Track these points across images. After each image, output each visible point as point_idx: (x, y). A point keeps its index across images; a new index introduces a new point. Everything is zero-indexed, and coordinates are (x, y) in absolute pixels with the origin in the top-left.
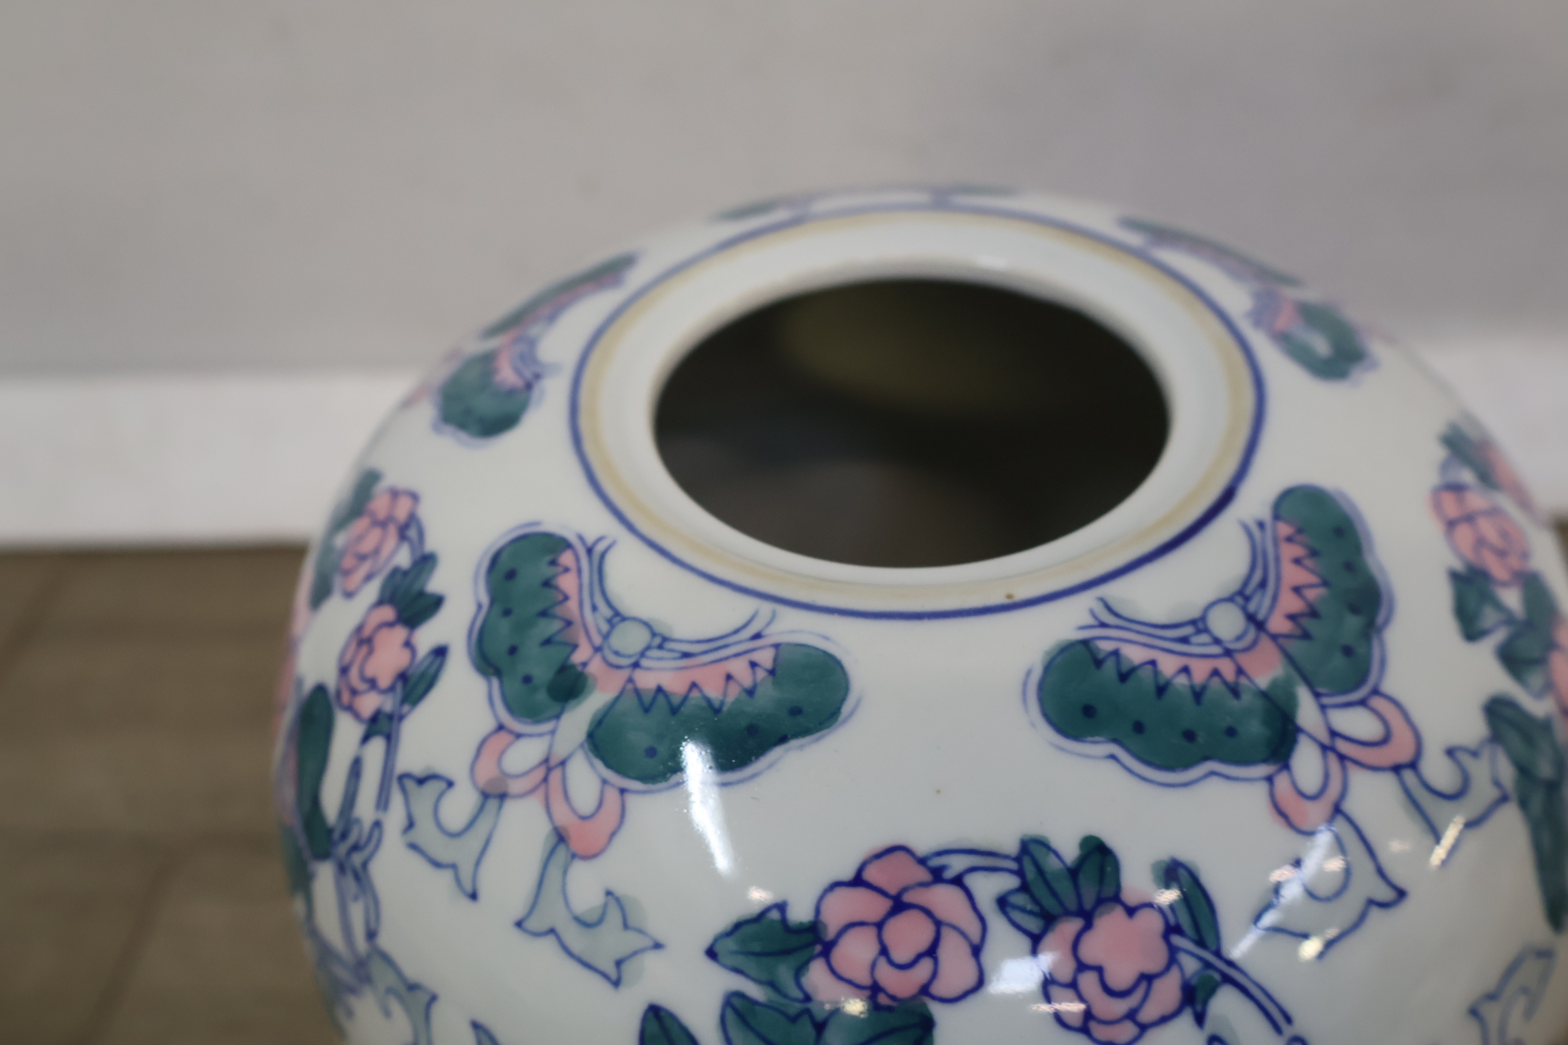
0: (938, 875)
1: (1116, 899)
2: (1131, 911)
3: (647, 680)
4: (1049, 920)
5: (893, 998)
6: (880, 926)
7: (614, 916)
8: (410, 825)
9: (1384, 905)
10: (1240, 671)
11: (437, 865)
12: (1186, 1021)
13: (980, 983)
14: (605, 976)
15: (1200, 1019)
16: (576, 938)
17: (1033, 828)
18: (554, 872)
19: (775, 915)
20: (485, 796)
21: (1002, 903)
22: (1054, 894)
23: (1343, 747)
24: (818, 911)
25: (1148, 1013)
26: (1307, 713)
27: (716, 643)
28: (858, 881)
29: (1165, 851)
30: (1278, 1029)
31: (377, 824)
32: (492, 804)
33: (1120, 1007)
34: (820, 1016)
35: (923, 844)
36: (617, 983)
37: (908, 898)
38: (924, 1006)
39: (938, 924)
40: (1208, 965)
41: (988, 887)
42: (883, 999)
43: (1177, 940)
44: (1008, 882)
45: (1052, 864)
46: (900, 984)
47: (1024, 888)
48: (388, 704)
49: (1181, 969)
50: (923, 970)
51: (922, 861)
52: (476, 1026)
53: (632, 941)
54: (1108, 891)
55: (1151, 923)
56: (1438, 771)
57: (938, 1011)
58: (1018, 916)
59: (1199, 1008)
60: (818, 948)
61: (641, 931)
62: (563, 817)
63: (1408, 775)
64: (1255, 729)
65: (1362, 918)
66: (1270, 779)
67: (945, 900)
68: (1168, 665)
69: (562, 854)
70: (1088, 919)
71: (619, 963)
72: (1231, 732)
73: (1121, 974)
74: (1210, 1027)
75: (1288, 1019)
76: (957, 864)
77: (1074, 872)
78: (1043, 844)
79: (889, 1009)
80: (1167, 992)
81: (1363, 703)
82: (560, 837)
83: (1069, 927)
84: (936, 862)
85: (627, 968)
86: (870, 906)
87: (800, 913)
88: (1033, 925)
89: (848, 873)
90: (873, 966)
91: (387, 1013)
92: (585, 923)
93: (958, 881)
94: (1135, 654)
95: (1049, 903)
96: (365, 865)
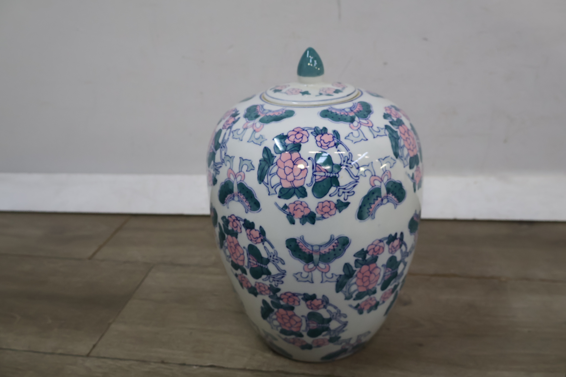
0: (304, 130)
1: (327, 133)
2: (328, 134)
3: (268, 114)
4: (317, 135)
5: (296, 143)
6: (295, 135)
7: (261, 137)
8: (233, 135)
9: (364, 140)
10: (348, 114)
11: (236, 139)
12: (335, 147)
13: (308, 141)
14: (259, 144)
15: (337, 147)
16: (255, 141)
17: (317, 125)
18: (253, 135)
19: (282, 135)
20: (244, 129)
21: (312, 133)
22: (318, 132)
23: (361, 123)
24: (288, 134)
25: (329, 146)
26: (357, 119)
27: (277, 111)
28: (293, 130)
29: (334, 129)
30: (348, 151)
31: (228, 138)
32: (245, 130)
33: (326, 145)
34: (287, 145)
35: (302, 126)
36: (260, 145)
37: (299, 132)
38: (300, 143)
39: (303, 135)
40: (338, 141)
41: (310, 131)
42: (295, 143)
43: (334, 138)
44: (313, 131)
45: (319, 129)
46: (297, 141)
47: (315, 131)
48: (231, 125)
49: (334, 141)
50: (301, 140)
51: (302, 129)
52: (240, 158)
53: (262, 140)
54: (326, 132)
55: (331, 136)
56: (375, 128)
57: (302, 144)
58: (313, 134)
59: (337, 146)
60: (287, 138)
61: (264, 138)
62: (255, 128)
63: (371, 128)
64: (349, 119)
65: (361, 141)
66: (350, 124)
67: (304, 132)
68: (338, 112)
69: (255, 132)
70: (323, 135)
71: (261, 143)
72: (345, 119)
73: (326, 141)
74: (338, 149)
75: (349, 150)
76: (306, 129)
77: (321, 130)
78: (318, 127)
79: (296, 144)
80: (332, 144)
81: (365, 120)
82: (254, 131)
83: (320, 136)
84: (304, 129)
85: (262, 143)
86: (295, 133)
87: (285, 134)
88: (315, 135)
89: (292, 130)
90: (294, 139)
91: (226, 165)
92: (257, 139)
93: (306, 130)
94: (334, 111)
95: (318, 133)
96: (225, 145)
